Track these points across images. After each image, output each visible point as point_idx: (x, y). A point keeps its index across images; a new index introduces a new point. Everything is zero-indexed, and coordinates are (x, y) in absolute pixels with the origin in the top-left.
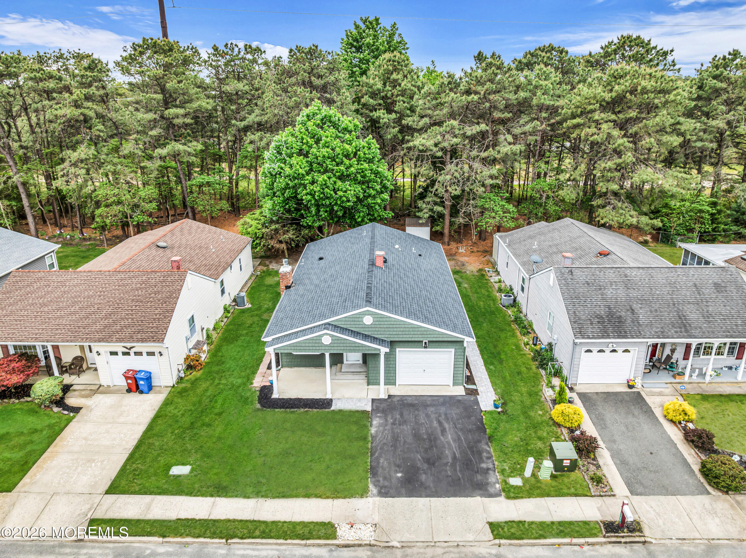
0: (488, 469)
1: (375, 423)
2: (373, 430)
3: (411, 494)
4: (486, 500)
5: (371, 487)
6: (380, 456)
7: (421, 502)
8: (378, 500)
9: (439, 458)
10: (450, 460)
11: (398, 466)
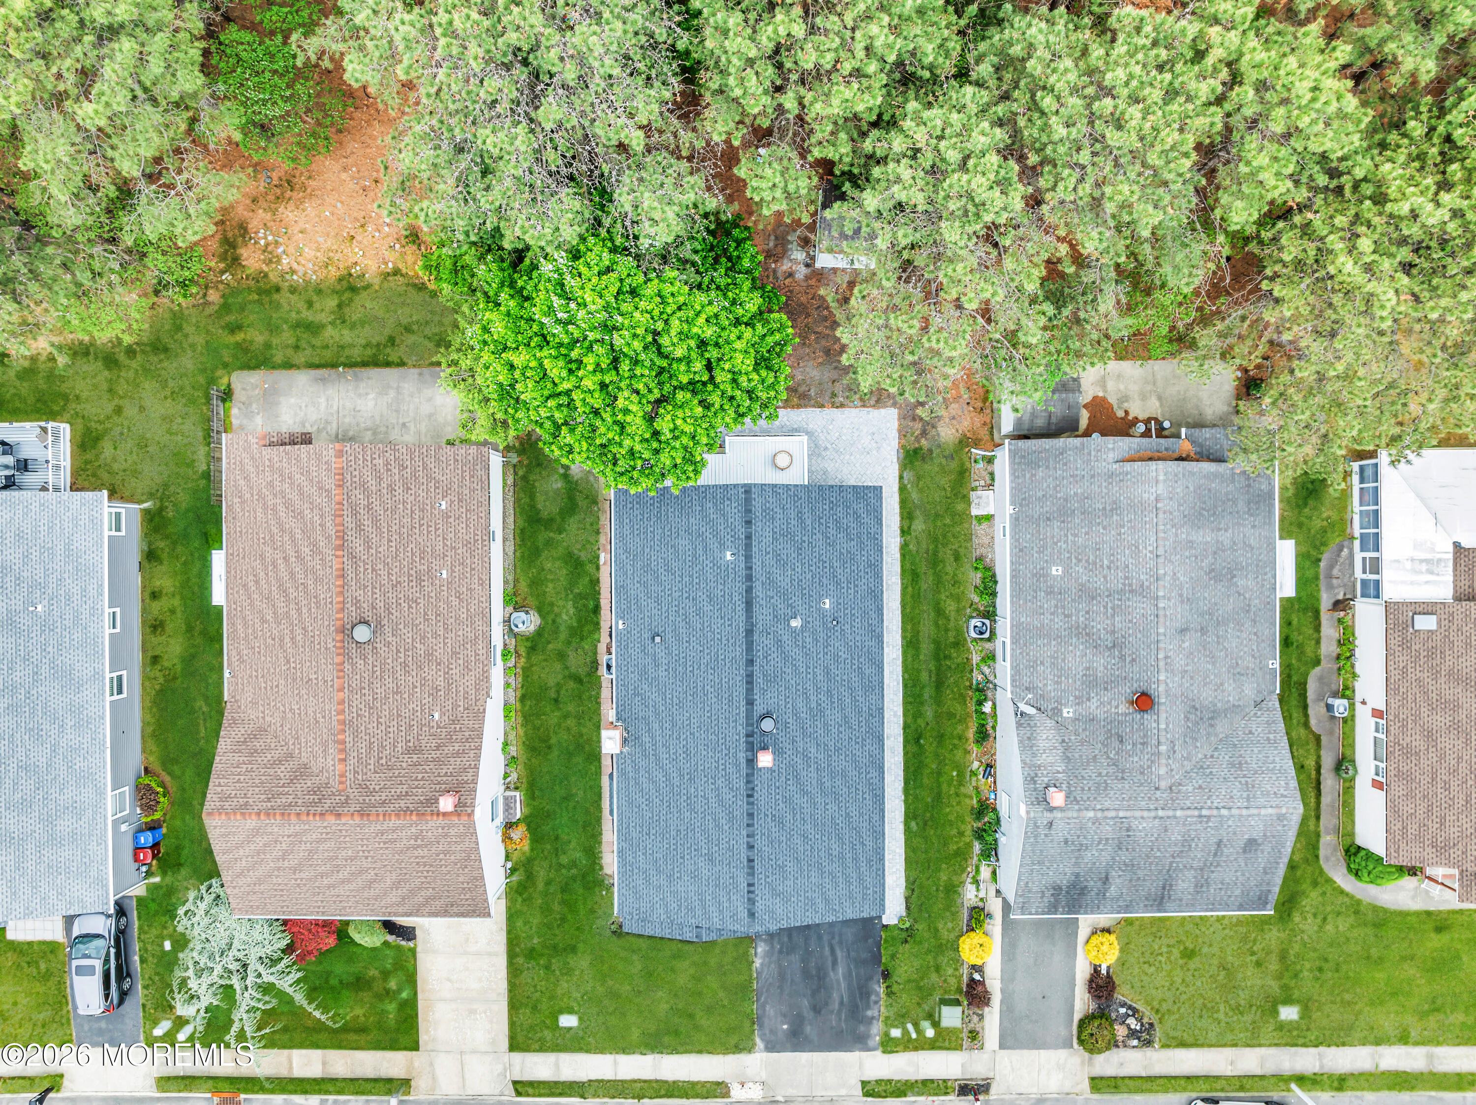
0: (873, 1018)
1: (759, 950)
2: (757, 963)
3: (796, 1048)
4: (864, 1054)
5: (758, 1040)
6: (766, 1002)
7: (804, 1057)
8: (765, 1055)
9: (827, 1004)
10: (837, 1006)
11: (785, 1016)
